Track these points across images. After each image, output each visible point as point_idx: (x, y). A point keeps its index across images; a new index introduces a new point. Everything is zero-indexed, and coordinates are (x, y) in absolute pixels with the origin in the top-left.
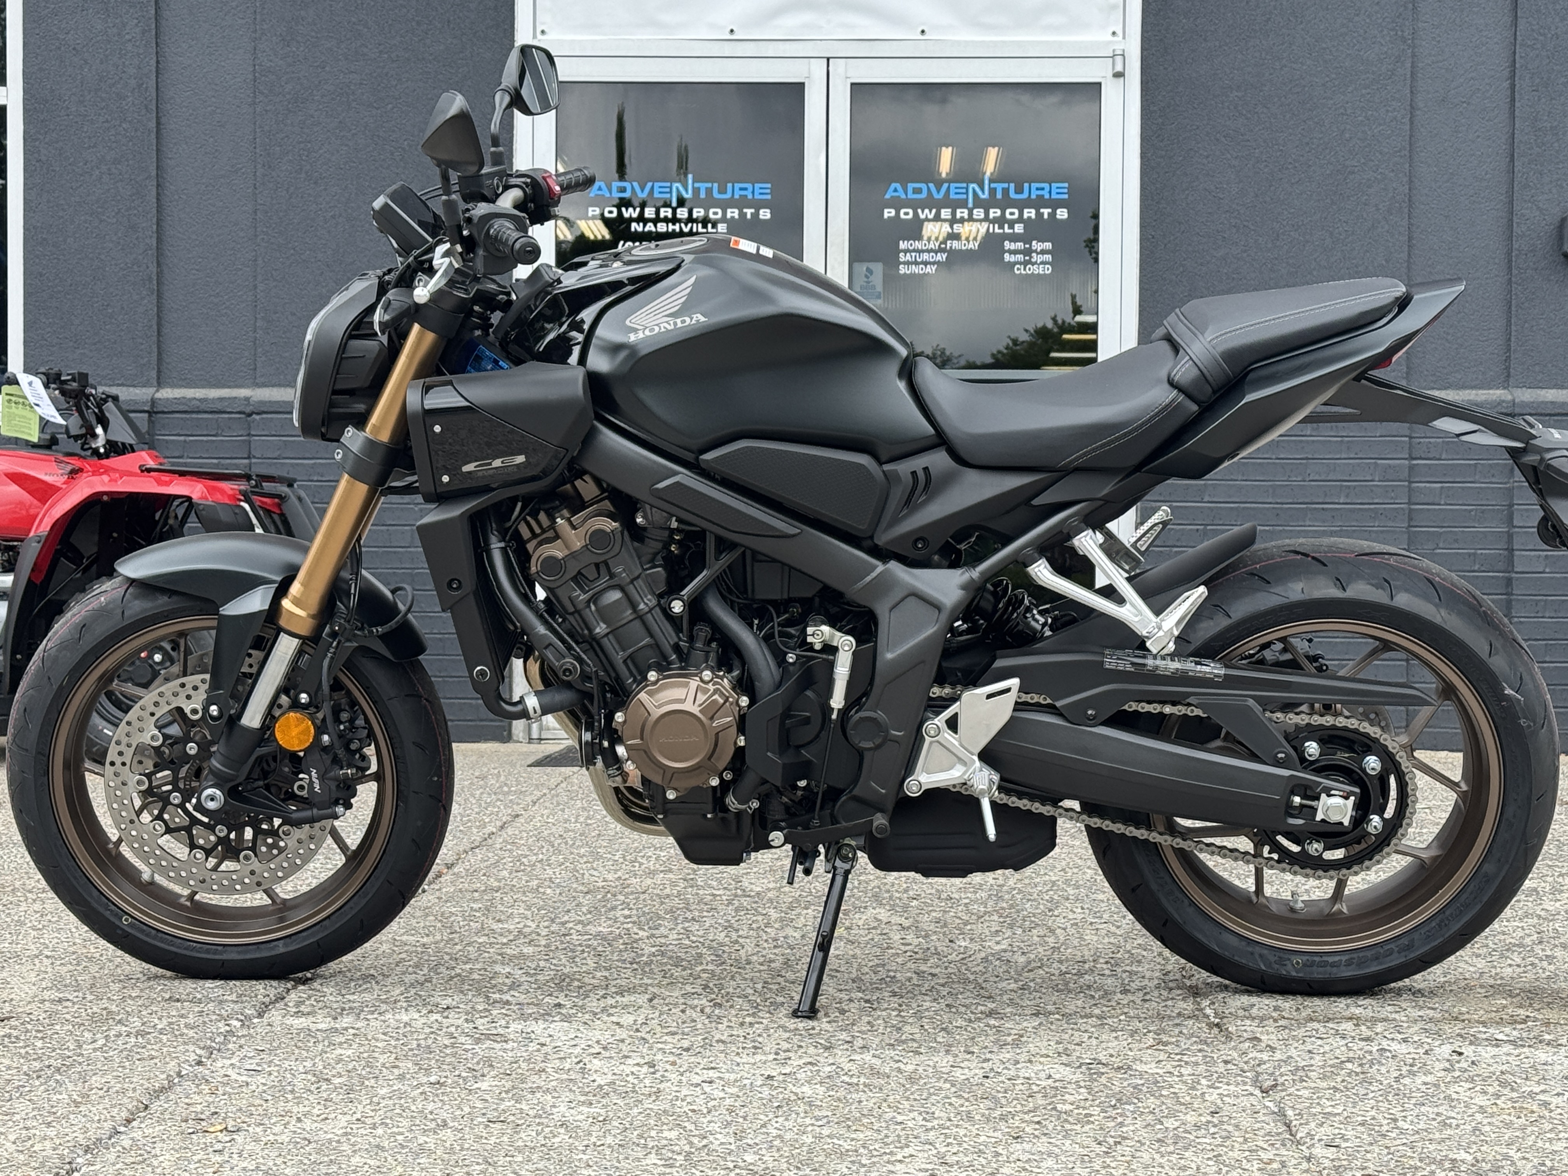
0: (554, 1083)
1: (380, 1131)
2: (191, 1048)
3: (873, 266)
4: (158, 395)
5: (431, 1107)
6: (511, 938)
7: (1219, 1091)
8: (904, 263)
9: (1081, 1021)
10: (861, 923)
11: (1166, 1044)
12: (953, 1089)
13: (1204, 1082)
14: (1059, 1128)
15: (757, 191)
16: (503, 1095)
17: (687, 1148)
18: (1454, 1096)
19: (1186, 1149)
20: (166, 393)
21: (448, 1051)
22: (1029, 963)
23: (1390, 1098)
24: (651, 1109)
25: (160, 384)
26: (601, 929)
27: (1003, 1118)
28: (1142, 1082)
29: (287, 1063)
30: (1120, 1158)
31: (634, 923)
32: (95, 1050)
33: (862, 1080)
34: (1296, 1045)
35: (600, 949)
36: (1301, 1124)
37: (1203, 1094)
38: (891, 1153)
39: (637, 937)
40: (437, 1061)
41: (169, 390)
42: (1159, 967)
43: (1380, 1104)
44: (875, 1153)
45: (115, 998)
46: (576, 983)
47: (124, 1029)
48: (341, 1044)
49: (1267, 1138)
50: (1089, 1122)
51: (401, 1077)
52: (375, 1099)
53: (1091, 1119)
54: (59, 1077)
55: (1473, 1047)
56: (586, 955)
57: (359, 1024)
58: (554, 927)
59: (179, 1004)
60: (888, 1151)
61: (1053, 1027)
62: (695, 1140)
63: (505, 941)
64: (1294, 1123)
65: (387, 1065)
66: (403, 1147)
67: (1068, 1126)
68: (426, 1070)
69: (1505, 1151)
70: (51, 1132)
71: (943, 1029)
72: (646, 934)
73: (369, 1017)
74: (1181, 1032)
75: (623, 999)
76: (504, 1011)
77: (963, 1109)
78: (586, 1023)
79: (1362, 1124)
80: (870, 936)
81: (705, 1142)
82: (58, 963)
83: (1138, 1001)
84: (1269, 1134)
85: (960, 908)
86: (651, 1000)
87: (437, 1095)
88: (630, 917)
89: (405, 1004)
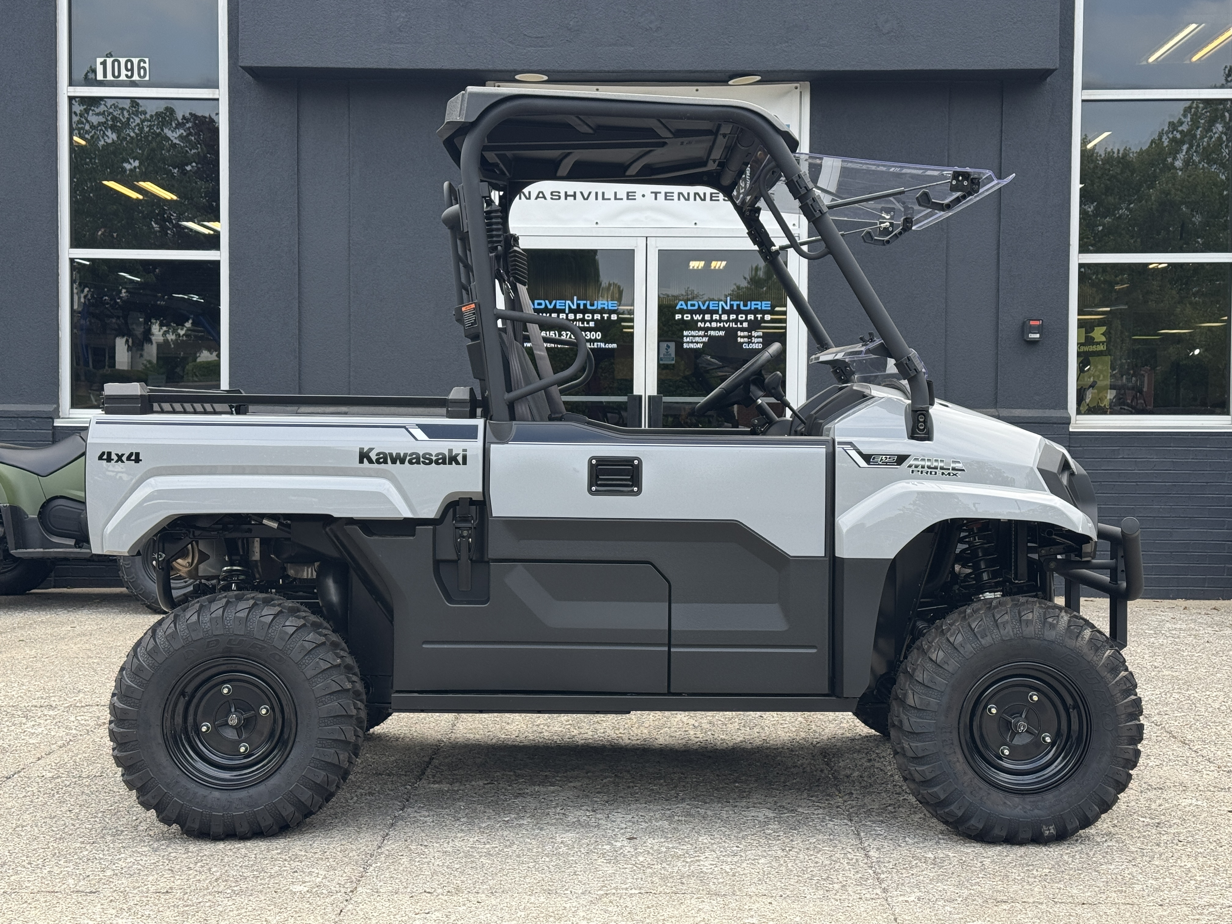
3: (669, 344)
4: (299, 411)
8: (686, 343)
9: (776, 784)
15: (610, 305)
51: (490, 818)
57: (462, 788)
59: (381, 777)
61: (763, 787)
65: (482, 811)
68: (499, 814)
70: (355, 847)
71: (716, 789)
73: (466, 783)
75: (574, 774)
76: (524, 780)
78: (561, 787)
86: (587, 774)
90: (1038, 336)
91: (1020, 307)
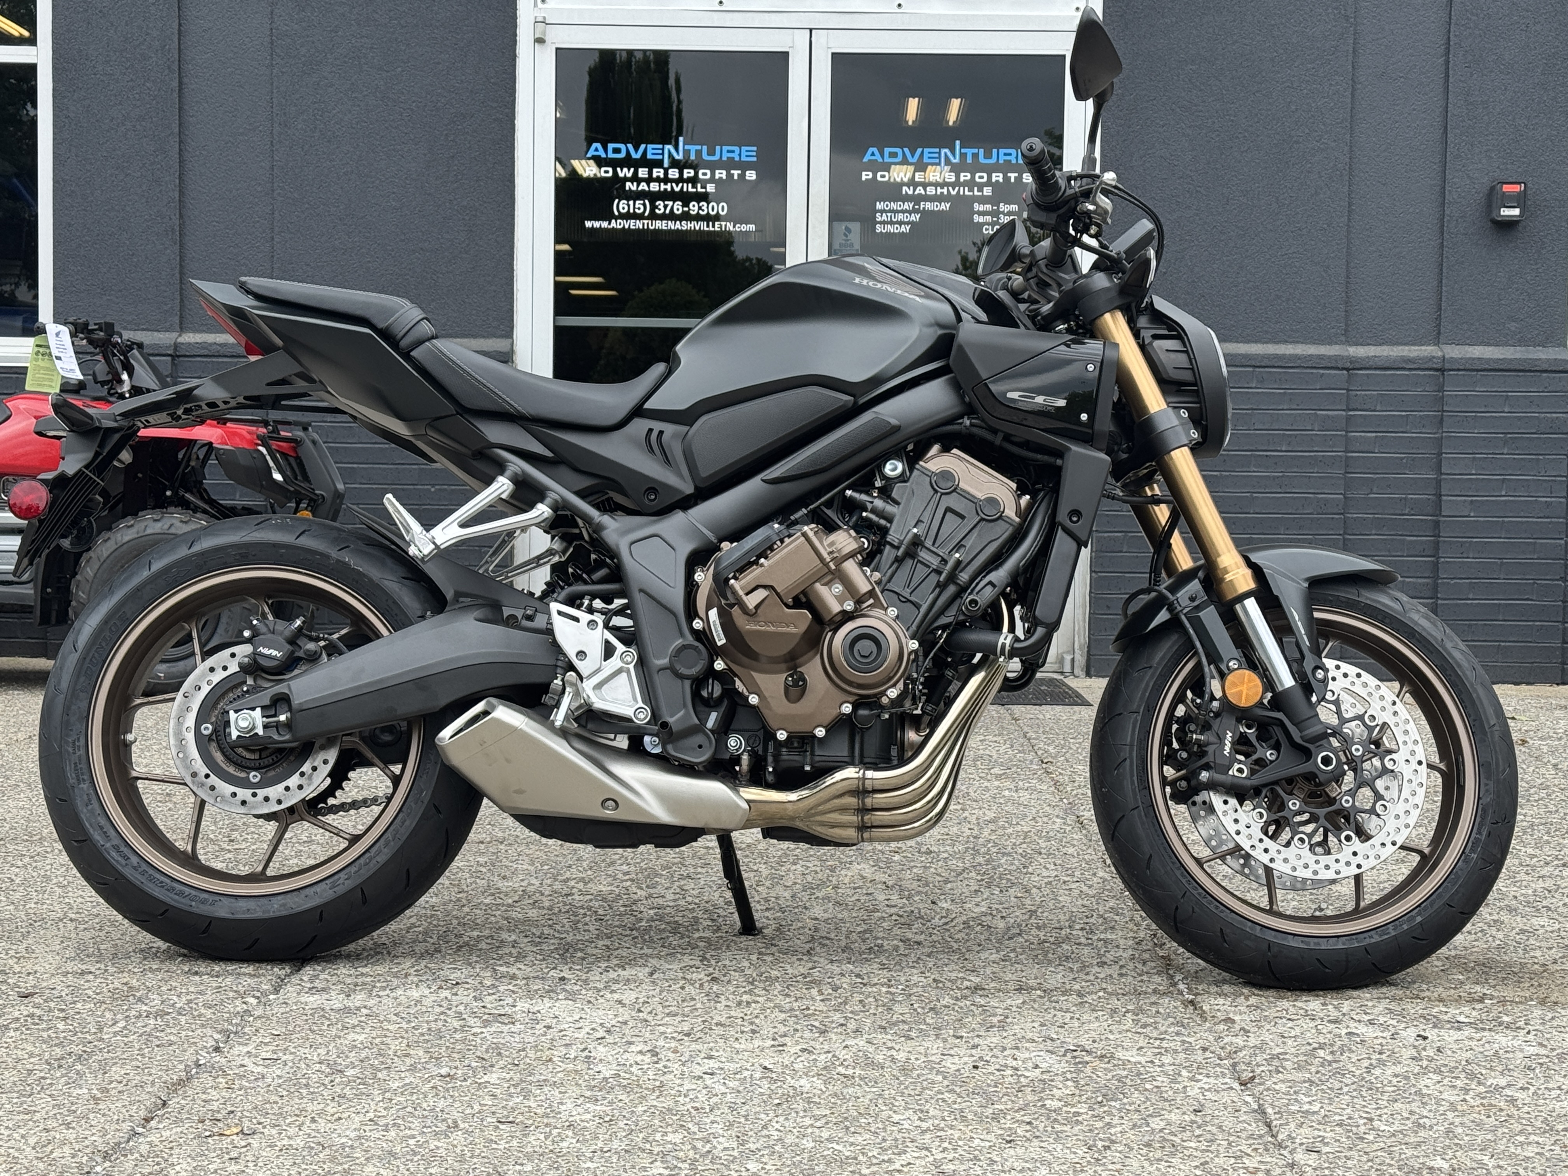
0: (560, 1075)
1: (392, 1133)
2: (209, 1031)
3: (851, 225)
4: (181, 340)
5: (441, 1104)
6: (516, 898)
7: (1199, 1085)
8: (880, 223)
9: (1062, 998)
10: (847, 881)
11: (1145, 1026)
12: (946, 1083)
13: (1184, 1073)
14: (1049, 1129)
15: (744, 154)
16: (512, 1090)
17: (691, 1154)
18: (1425, 1091)
19: (1172, 1154)
20: (189, 338)
21: (458, 1036)
22: (1008, 929)
23: (1364, 1093)
24: (655, 1106)
25: (182, 329)
26: (601, 887)
27: (995, 1118)
28: (1125, 1073)
29: (302, 1050)
30: (1110, 1167)
31: (632, 880)
32: (116, 1034)
33: (858, 1071)
34: (1268, 1027)
35: (601, 912)
36: (1281, 1125)
37: (1185, 1087)
38: (890, 1161)
39: (636, 897)
40: (447, 1048)
41: (191, 335)
42: (1131, 934)
43: (1356, 1100)
44: (875, 1161)
45: (136, 970)
46: (579, 954)
47: (145, 1008)
48: (354, 1027)
49: (1251, 1142)
50: (1078, 1122)
51: (413, 1069)
52: (388, 1095)
53: (1080, 1119)
54: (79, 1067)
55: (1436, 1030)
56: (588, 919)
57: (371, 1003)
58: (557, 886)
59: (197, 978)
60: (886, 1158)
61: (1036, 1006)
62: (699, 1144)
63: (510, 901)
64: (1275, 1123)
65: (399, 1053)
66: (415, 1154)
67: (1058, 1127)
68: (437, 1059)
69: (1480, 1157)
70: (71, 1135)
71: (931, 1009)
72: (644, 893)
73: (381, 993)
74: (1158, 1012)
75: (624, 973)
76: (510, 987)
77: (956, 1106)
78: (589, 1002)
79: (1340, 1125)
80: (856, 897)
81: (708, 1146)
82: (82, 927)
83: (1115, 976)
84: (1251, 1137)
85: (940, 863)
86: (651, 974)
87: (448, 1090)
88: (628, 873)
89: (415, 979)
90: (1516, 212)
91: (1484, 161)
